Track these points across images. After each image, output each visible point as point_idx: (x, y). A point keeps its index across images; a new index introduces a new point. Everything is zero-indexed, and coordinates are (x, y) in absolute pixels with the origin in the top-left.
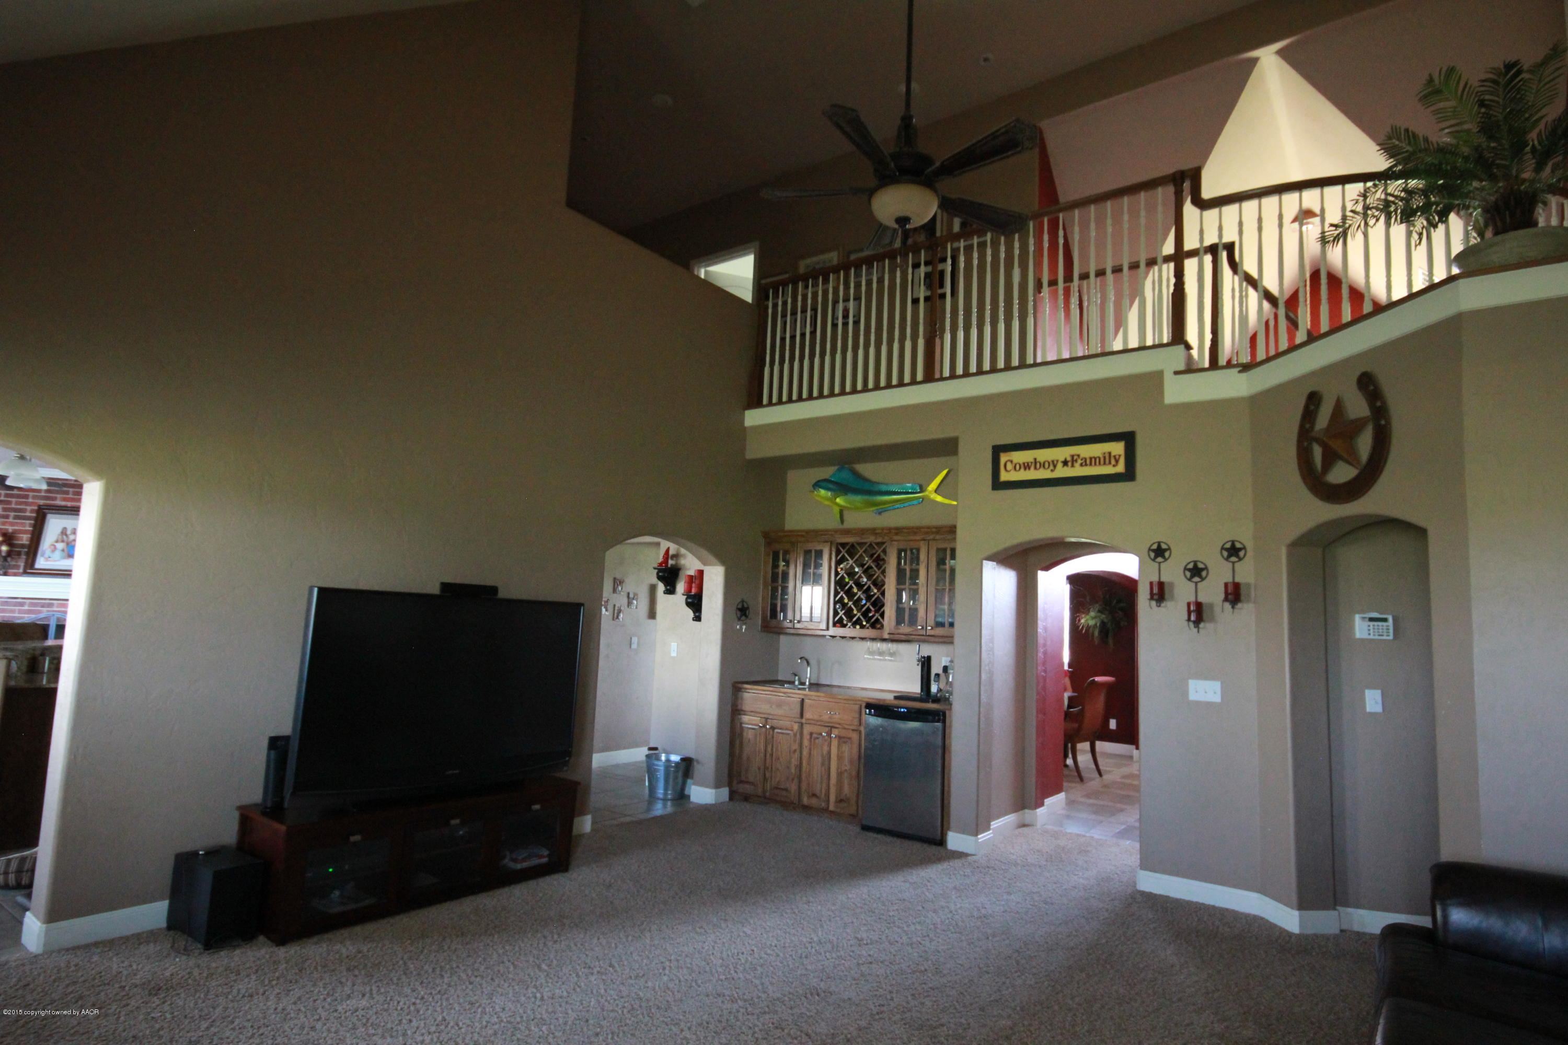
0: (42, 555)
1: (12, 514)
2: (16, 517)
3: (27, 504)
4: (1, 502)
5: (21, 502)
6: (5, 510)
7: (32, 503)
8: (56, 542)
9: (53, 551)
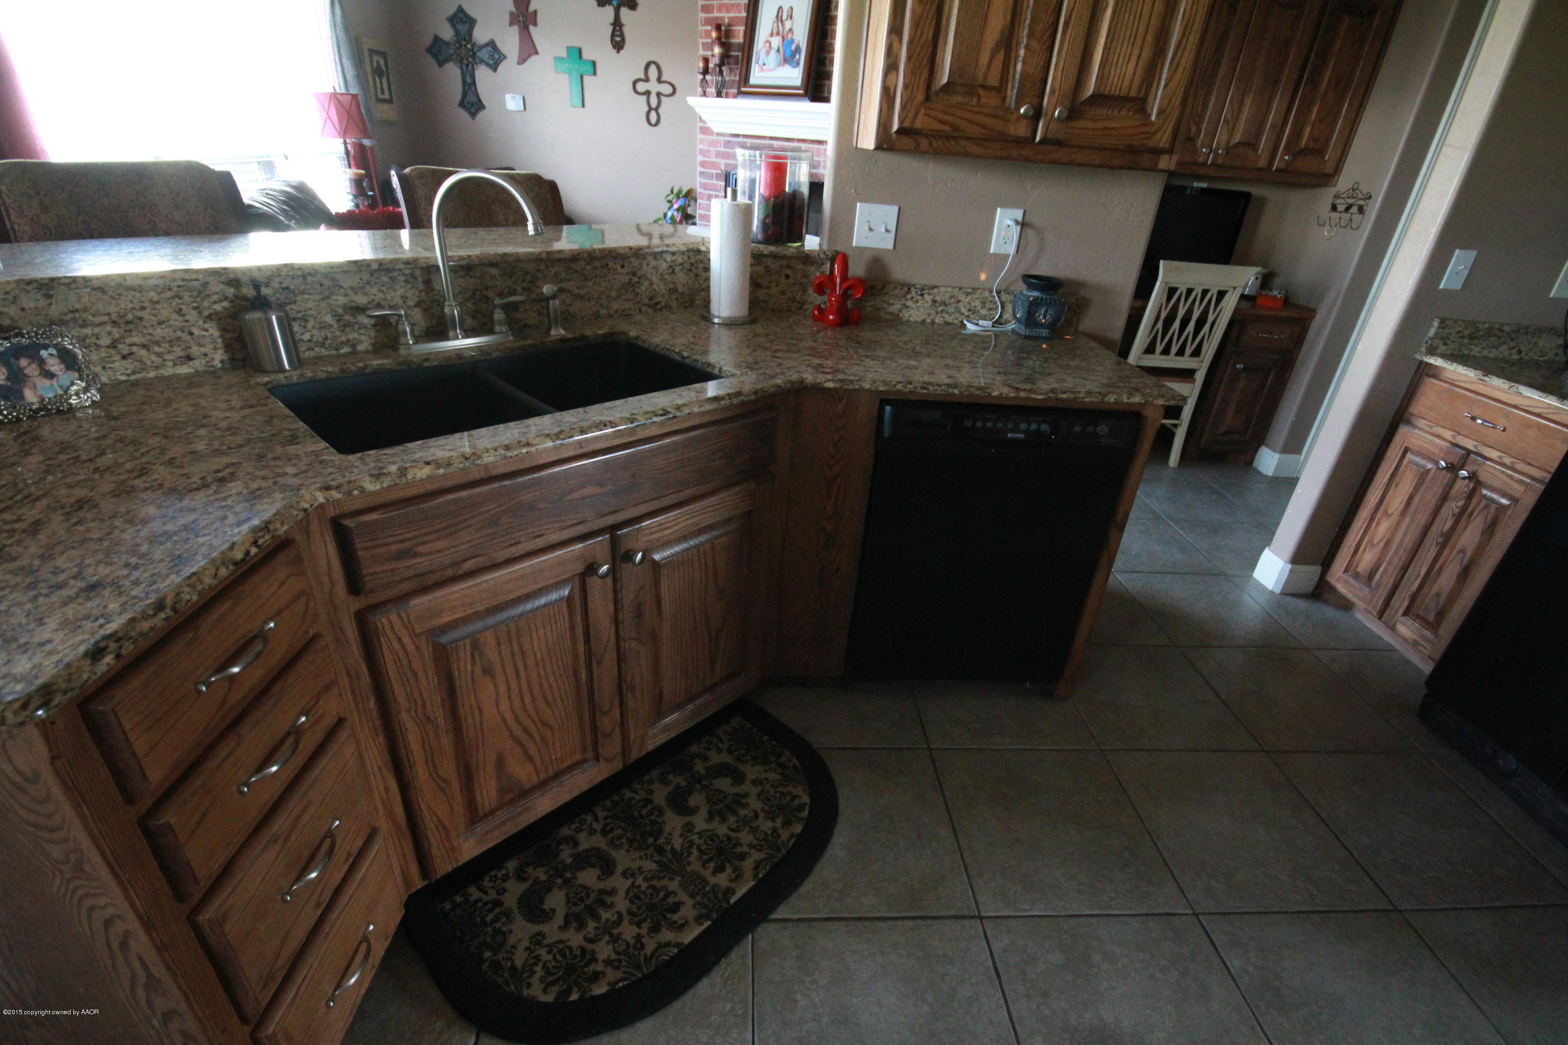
8: (772, 35)
9: (768, 53)
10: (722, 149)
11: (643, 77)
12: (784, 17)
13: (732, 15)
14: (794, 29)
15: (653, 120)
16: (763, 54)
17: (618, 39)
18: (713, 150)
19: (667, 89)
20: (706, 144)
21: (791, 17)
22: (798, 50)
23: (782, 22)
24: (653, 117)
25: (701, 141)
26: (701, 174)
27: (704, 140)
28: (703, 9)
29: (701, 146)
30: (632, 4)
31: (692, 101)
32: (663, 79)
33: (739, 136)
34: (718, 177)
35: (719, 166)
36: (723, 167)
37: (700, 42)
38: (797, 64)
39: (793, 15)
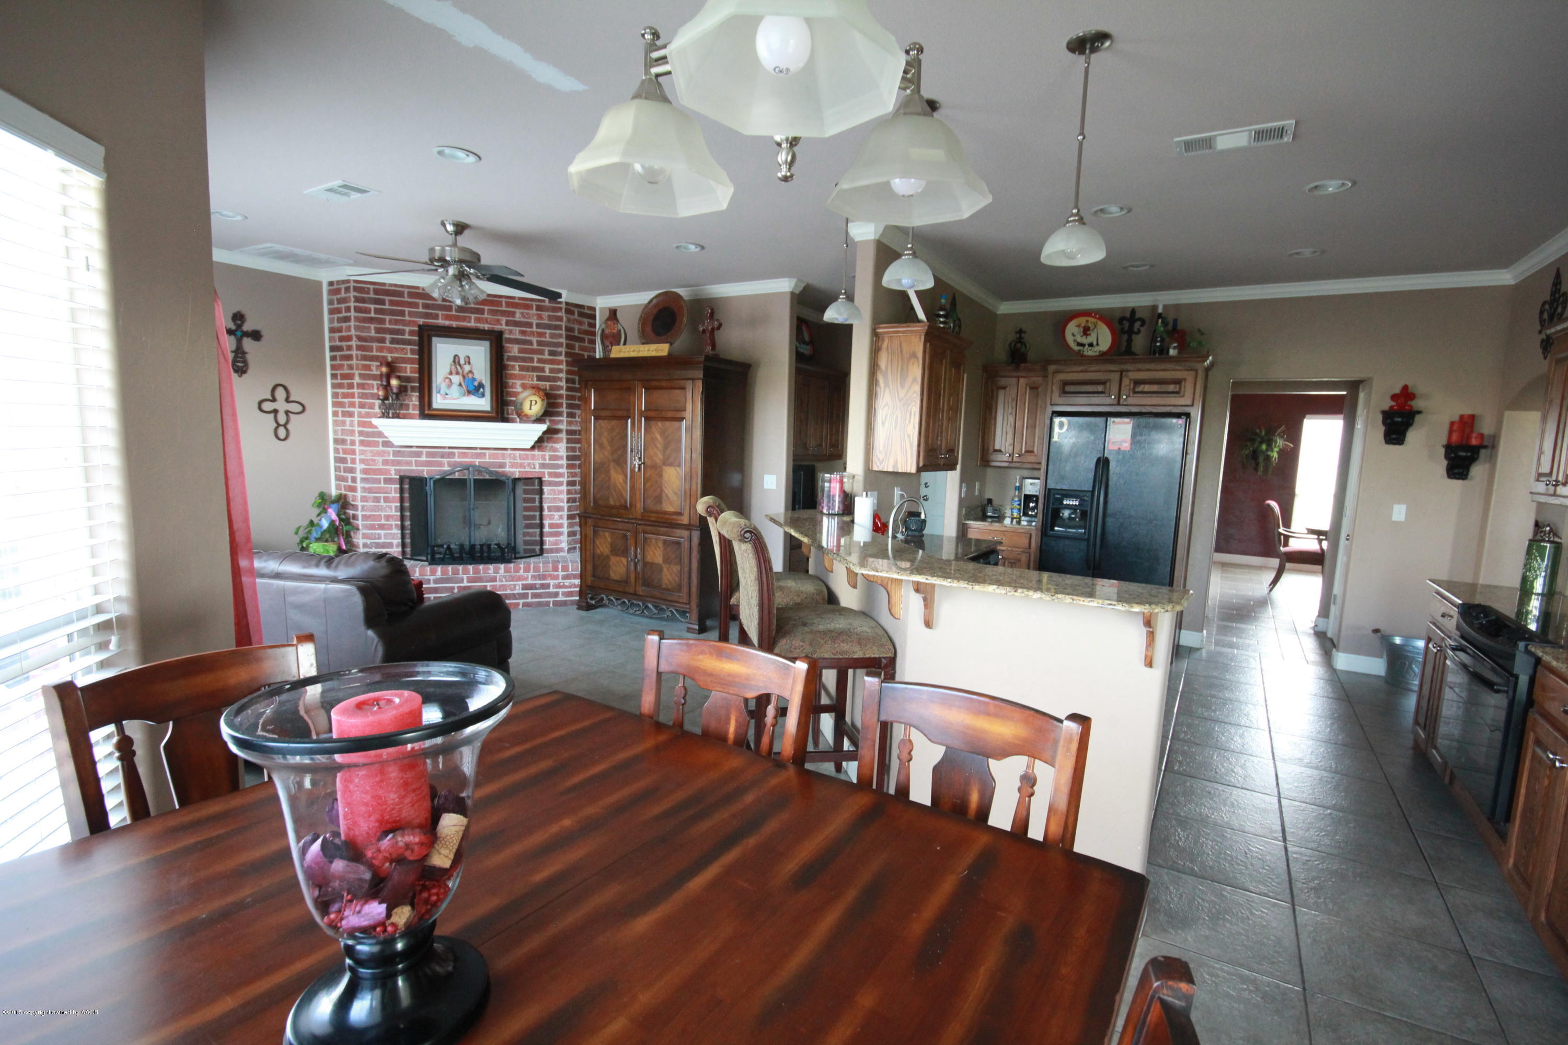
0: (439, 392)
1: (388, 337)
2: (393, 341)
3: (404, 323)
4: (371, 320)
5: (396, 320)
6: (378, 331)
7: (410, 321)
8: (451, 373)
9: (449, 386)
10: (391, 458)
11: (270, 397)
12: (462, 362)
13: (396, 355)
14: (474, 371)
15: (282, 435)
16: (444, 389)
17: (240, 364)
18: (380, 459)
19: (296, 408)
20: (369, 454)
21: (469, 363)
22: (481, 385)
23: (460, 365)
24: (282, 432)
25: (362, 452)
26: (363, 480)
27: (366, 451)
28: (359, 348)
29: (363, 457)
30: (256, 335)
31: (376, 421)
32: (292, 399)
33: (411, 447)
34: (388, 481)
35: (387, 472)
36: (393, 472)
37: (357, 373)
38: (483, 395)
39: (471, 361)
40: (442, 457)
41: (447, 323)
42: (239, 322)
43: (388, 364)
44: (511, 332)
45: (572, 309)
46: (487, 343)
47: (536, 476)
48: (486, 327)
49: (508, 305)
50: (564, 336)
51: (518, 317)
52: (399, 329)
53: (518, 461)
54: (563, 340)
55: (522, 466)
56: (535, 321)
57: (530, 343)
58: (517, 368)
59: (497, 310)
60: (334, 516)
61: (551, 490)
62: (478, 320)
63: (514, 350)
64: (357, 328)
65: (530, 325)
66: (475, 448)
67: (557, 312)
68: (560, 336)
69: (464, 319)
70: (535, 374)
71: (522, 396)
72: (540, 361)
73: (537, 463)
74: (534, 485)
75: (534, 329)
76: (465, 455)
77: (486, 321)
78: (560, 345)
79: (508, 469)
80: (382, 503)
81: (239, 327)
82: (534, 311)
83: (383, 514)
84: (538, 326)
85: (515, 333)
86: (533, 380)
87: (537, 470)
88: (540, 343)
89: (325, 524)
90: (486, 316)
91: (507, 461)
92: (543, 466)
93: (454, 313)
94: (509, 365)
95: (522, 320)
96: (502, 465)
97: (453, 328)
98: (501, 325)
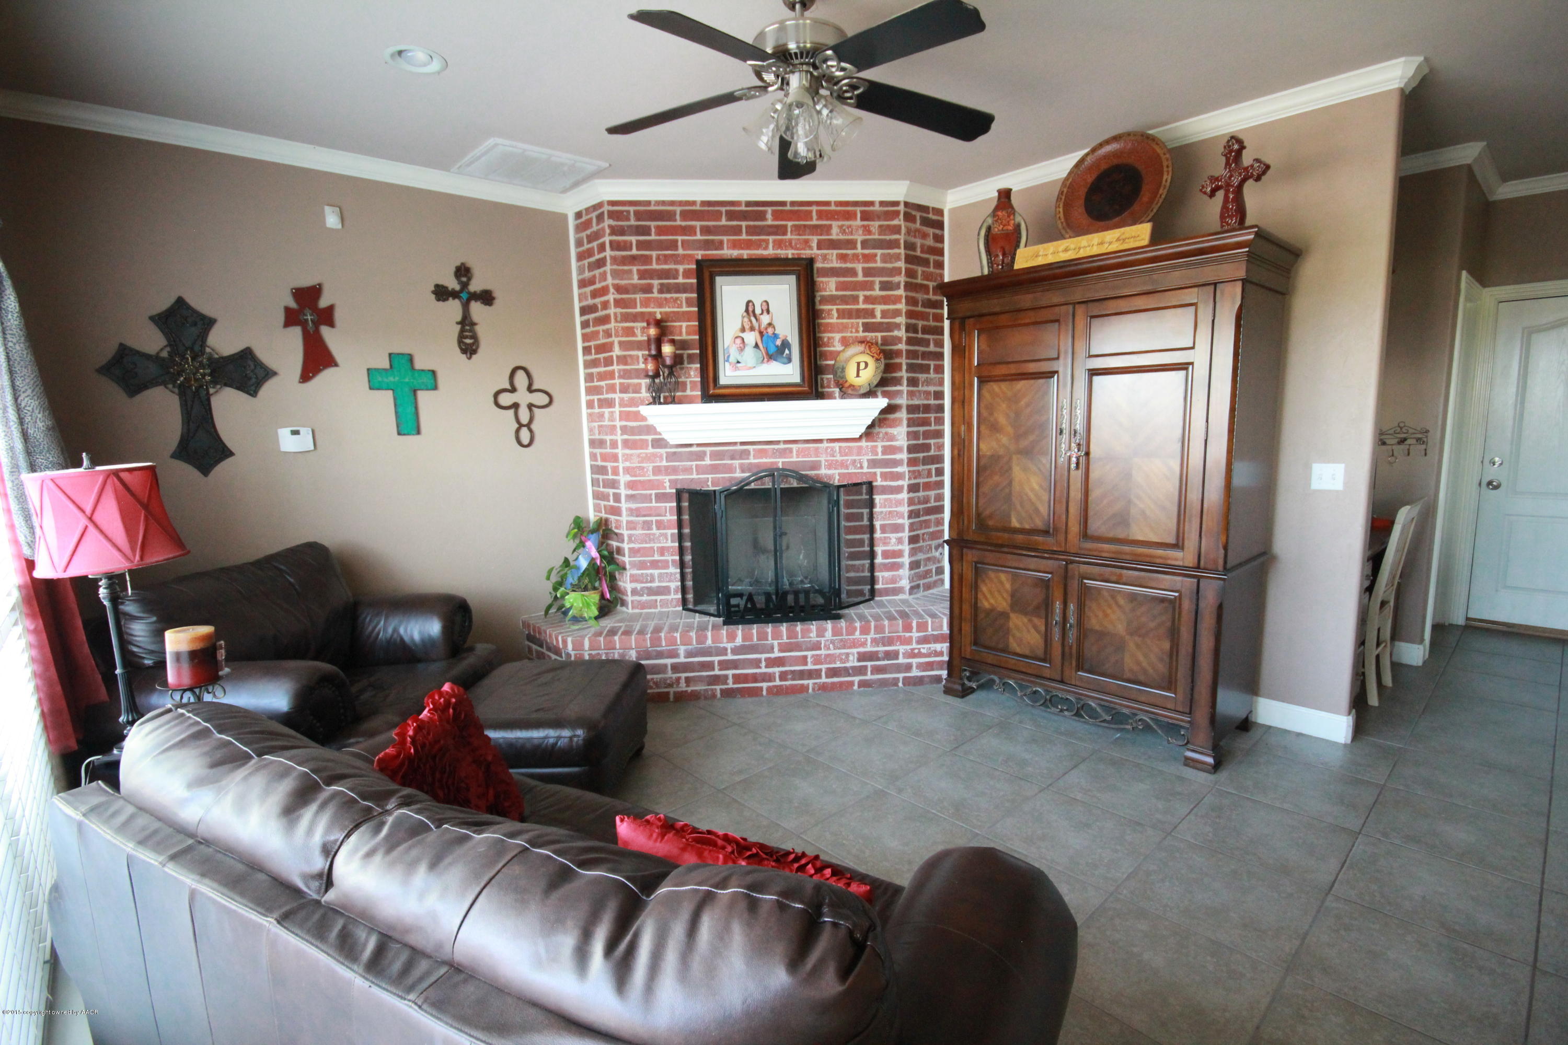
0: (727, 360)
1: (656, 283)
2: (663, 289)
3: (676, 259)
4: (633, 259)
5: (665, 256)
6: (643, 275)
7: (684, 255)
8: (743, 330)
9: (742, 349)
10: (664, 463)
11: (508, 387)
12: (758, 311)
13: (667, 309)
14: (775, 323)
15: (525, 441)
16: (734, 354)
17: (468, 341)
18: (649, 466)
19: (541, 399)
20: (635, 459)
21: (768, 312)
22: (786, 345)
23: (755, 316)
24: (525, 435)
25: (627, 458)
26: (630, 498)
27: (631, 455)
28: (618, 303)
29: (628, 464)
30: (487, 298)
31: (645, 410)
32: (535, 387)
33: (690, 445)
34: (661, 497)
35: (660, 484)
36: (667, 484)
37: (616, 340)
38: (789, 360)
39: (771, 309)
40: (733, 458)
41: (735, 253)
42: (464, 279)
43: (658, 323)
44: (825, 258)
45: (914, 213)
46: (792, 279)
47: (865, 479)
48: (790, 253)
49: (821, 214)
50: (903, 257)
51: (835, 234)
52: (669, 270)
53: (839, 458)
54: (901, 264)
55: (843, 465)
56: (859, 237)
57: (853, 272)
58: (835, 314)
59: (805, 226)
60: (594, 553)
61: (886, 500)
62: (779, 244)
63: (829, 286)
64: (615, 274)
65: (851, 244)
66: (778, 442)
67: (892, 219)
68: (897, 257)
69: (758, 245)
70: (861, 321)
71: (842, 357)
72: (867, 299)
73: (865, 459)
74: (861, 494)
75: (859, 250)
76: (762, 453)
77: (790, 245)
78: (897, 271)
79: (823, 471)
80: (655, 531)
81: (465, 286)
82: (858, 222)
83: (656, 545)
84: (865, 244)
85: (828, 259)
86: (857, 331)
87: (865, 470)
88: (868, 272)
89: (583, 564)
90: (789, 236)
91: (822, 459)
92: (873, 463)
93: (744, 236)
94: (822, 311)
95: (841, 237)
96: (815, 466)
97: (743, 260)
98: (811, 248)
